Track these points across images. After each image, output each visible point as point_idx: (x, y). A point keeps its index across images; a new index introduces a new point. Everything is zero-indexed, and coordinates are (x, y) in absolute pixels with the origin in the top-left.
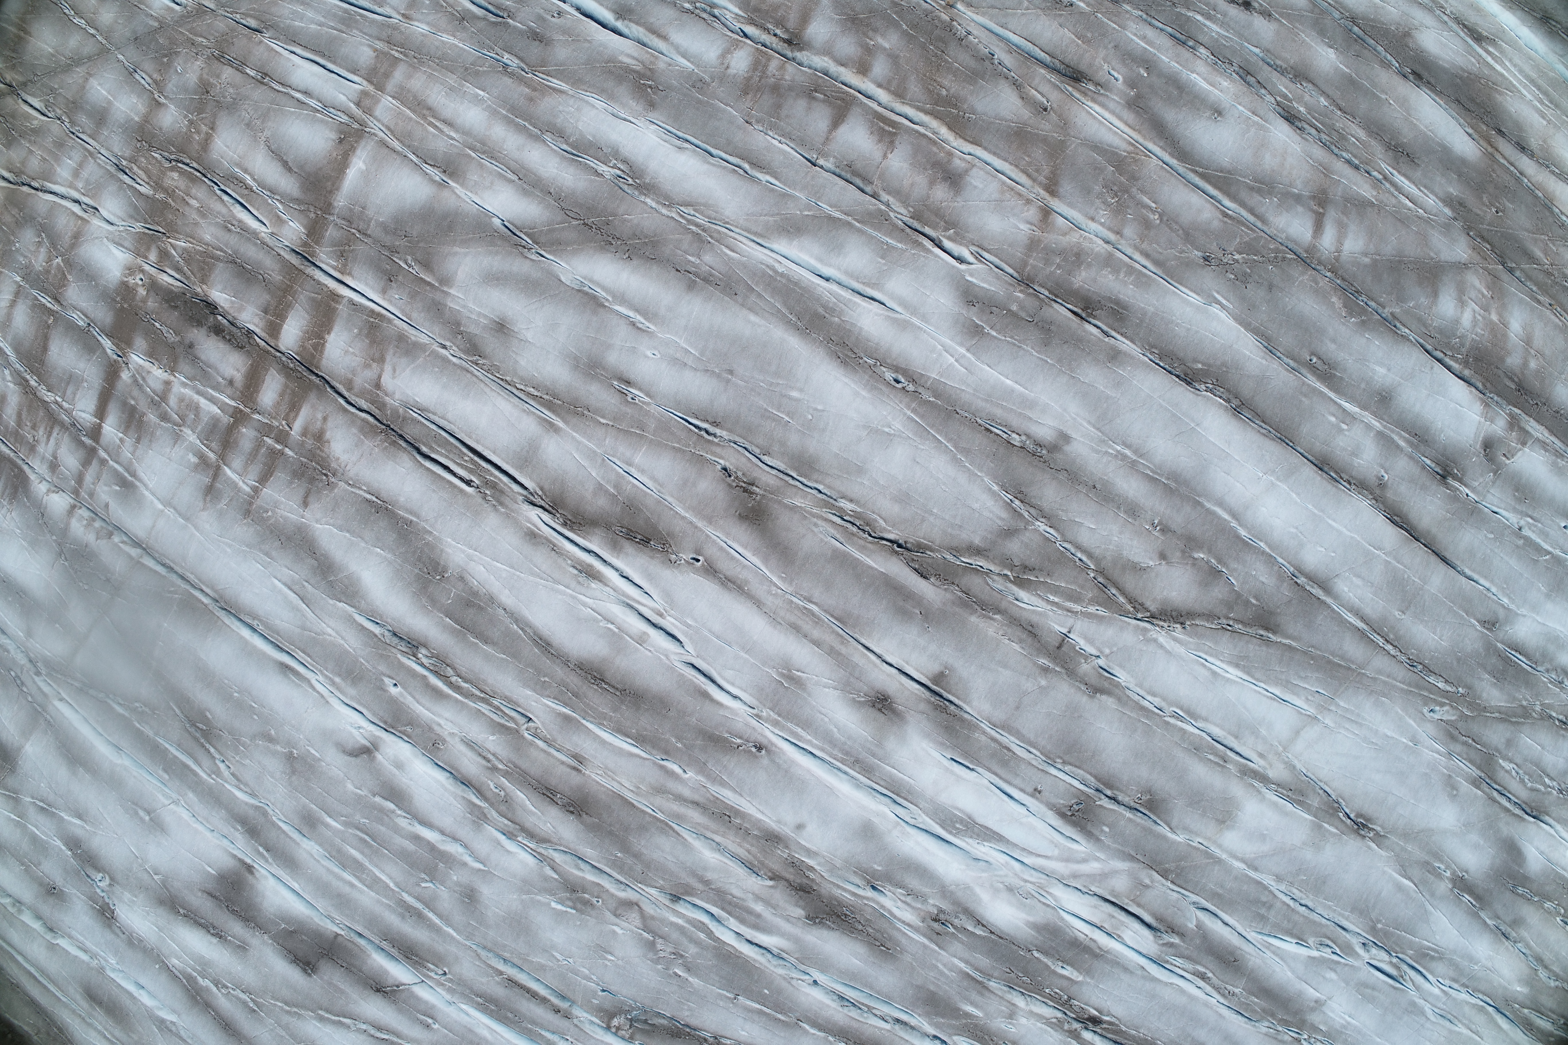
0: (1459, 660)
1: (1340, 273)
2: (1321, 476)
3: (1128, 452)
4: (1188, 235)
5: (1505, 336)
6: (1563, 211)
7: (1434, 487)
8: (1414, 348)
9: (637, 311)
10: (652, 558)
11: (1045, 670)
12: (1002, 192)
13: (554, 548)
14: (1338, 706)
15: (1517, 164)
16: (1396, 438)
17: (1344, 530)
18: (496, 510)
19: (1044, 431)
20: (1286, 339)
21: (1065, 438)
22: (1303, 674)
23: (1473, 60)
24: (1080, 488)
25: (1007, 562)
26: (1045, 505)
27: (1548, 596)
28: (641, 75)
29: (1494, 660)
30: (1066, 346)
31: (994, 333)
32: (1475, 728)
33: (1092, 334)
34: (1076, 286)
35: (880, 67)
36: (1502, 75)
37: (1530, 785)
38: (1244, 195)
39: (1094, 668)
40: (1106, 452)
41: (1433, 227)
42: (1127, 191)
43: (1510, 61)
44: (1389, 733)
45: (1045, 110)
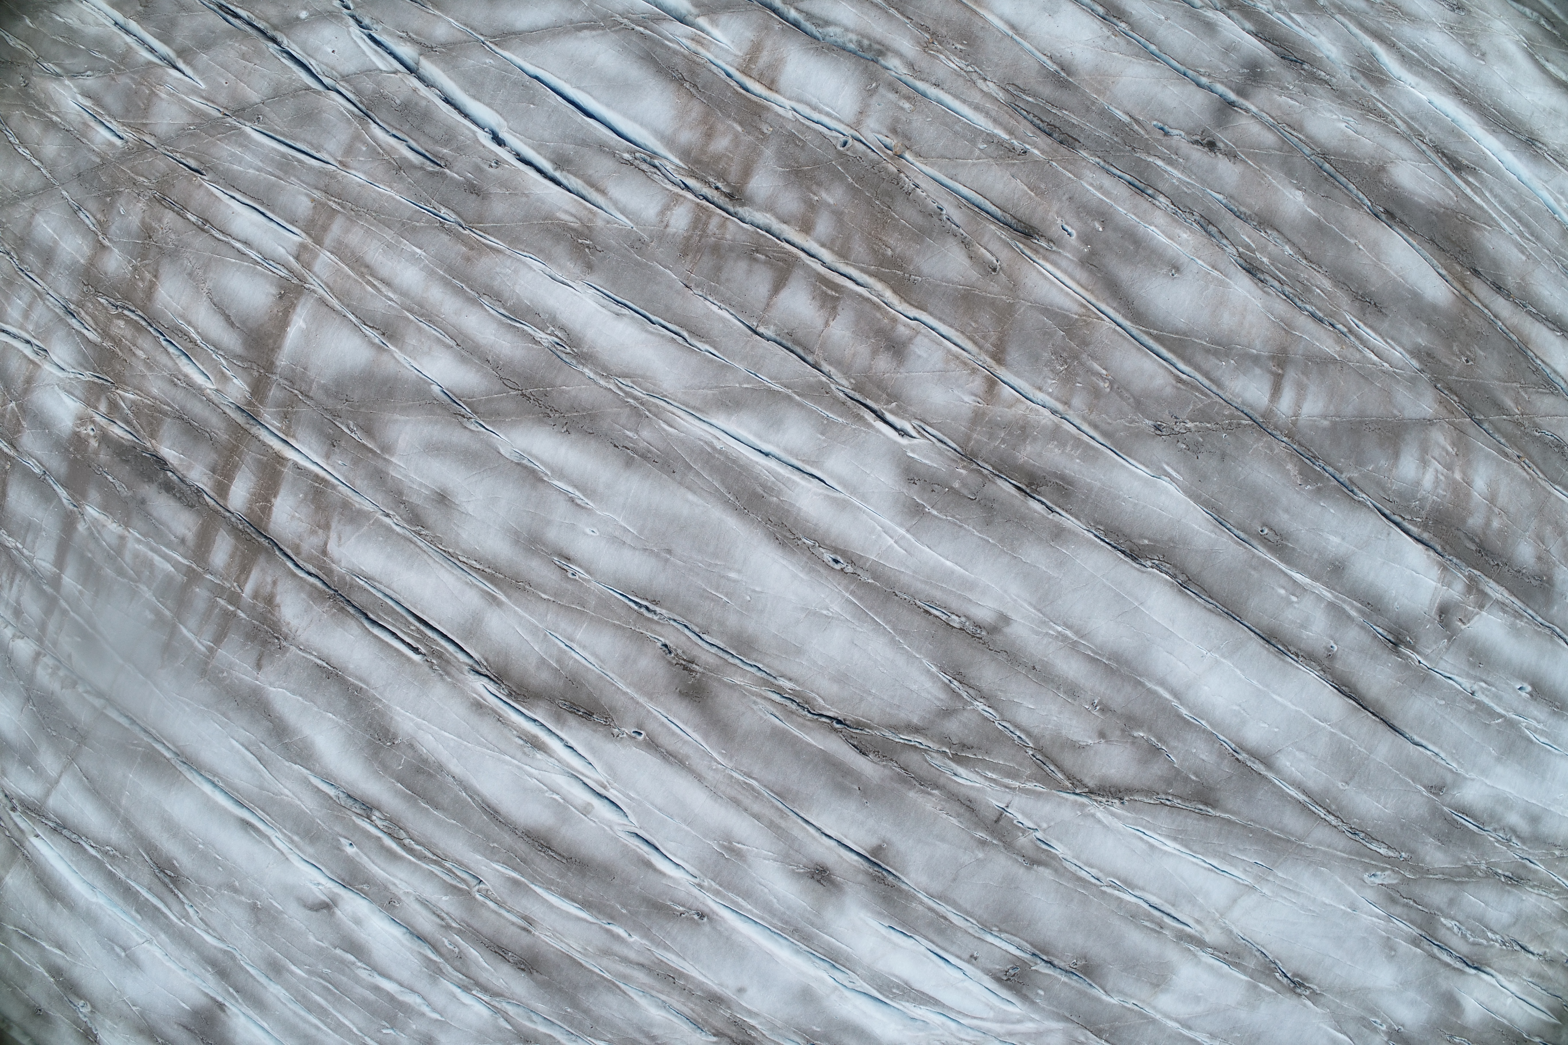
0: (1402, 826)
1: (1296, 438)
2: (1268, 650)
3: (1069, 633)
4: (1139, 404)
5: (1468, 495)
6: (1538, 354)
7: (1385, 656)
8: (1371, 514)
9: (576, 487)
10: (595, 731)
11: (983, 843)
12: (947, 362)
13: (499, 720)
14: (1276, 876)
15: (1491, 306)
16: (1347, 608)
17: (1289, 704)
18: (442, 681)
19: (984, 613)
20: (1237, 511)
21: (1005, 619)
22: (1241, 847)
23: (1451, 193)
24: (1019, 669)
25: (945, 740)
26: (984, 686)
27: (1498, 759)
28: (579, 234)
29: (1439, 824)
30: (1008, 525)
31: (935, 512)
32: (1417, 890)
33: (1036, 511)
34: (1021, 461)
35: (824, 225)
36: (1481, 208)
37: (1472, 939)
38: (1199, 358)
39: (1031, 841)
40: (1047, 633)
41: (1398, 382)
42: (1076, 357)
43: (1491, 191)
44: (1327, 901)
45: (994, 270)
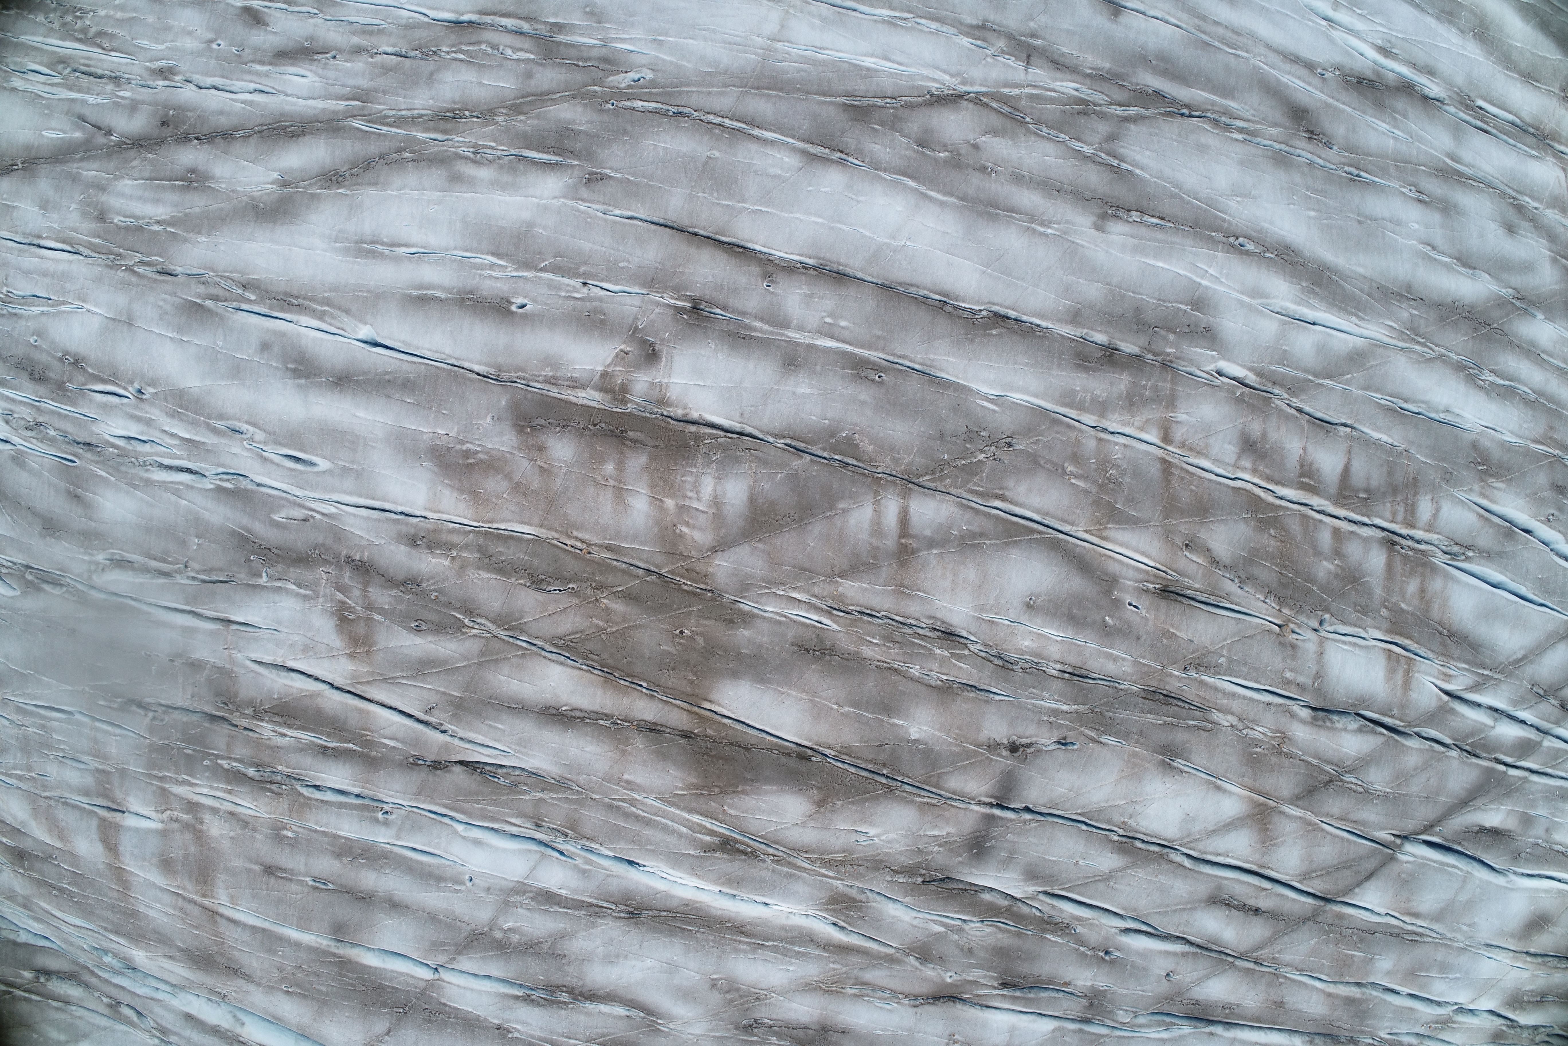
0: (625, 132)
1: (870, 479)
2: (840, 264)
3: (1041, 229)
4: (1034, 461)
5: (653, 486)
6: (588, 674)
7: (707, 292)
8: (767, 429)
9: (1435, 259)
10: (1352, 69)
11: (1033, 35)
12: (1207, 446)
13: (1413, 65)
14: (755, 54)
15: (661, 706)
16: (766, 327)
17: (801, 217)
18: (1459, 88)
19: (1117, 229)
20: (913, 387)
21: (1098, 228)
22: (803, 74)
23: (732, 812)
24: (1070, 188)
25: (1102, 116)
26: (1093, 167)
27: (531, 225)
28: (1487, 473)
29: (578, 146)
30: (1121, 313)
31: (1183, 307)
32: (579, 77)
33: (1100, 331)
34: (1126, 373)
35: (1325, 538)
36: (690, 811)
37: (483, 47)
38: (989, 525)
39: (993, 45)
40: (1059, 224)
41: (763, 580)
42: (1101, 487)
43: (681, 835)
44: (691, 41)
45: (1187, 545)
